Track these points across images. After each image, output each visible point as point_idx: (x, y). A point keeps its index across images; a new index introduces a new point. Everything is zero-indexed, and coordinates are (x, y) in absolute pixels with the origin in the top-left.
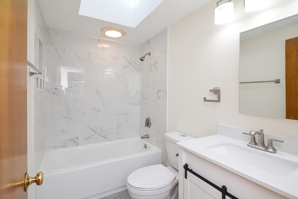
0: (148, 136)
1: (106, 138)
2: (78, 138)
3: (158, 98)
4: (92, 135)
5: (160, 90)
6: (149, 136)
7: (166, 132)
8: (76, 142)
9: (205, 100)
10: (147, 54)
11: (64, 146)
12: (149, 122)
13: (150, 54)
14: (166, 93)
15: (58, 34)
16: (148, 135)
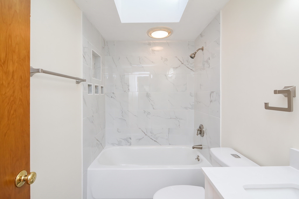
0: (201, 147)
1: (157, 142)
2: (130, 138)
3: (211, 101)
4: (143, 138)
5: (213, 92)
6: (203, 147)
7: (220, 147)
8: (129, 142)
9: (267, 106)
10: (199, 49)
11: (119, 144)
12: (202, 130)
13: (203, 49)
14: (219, 96)
15: (114, 45)
16: (201, 145)
